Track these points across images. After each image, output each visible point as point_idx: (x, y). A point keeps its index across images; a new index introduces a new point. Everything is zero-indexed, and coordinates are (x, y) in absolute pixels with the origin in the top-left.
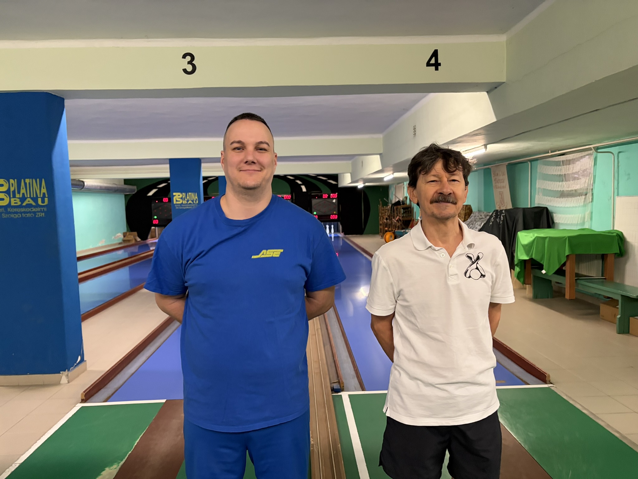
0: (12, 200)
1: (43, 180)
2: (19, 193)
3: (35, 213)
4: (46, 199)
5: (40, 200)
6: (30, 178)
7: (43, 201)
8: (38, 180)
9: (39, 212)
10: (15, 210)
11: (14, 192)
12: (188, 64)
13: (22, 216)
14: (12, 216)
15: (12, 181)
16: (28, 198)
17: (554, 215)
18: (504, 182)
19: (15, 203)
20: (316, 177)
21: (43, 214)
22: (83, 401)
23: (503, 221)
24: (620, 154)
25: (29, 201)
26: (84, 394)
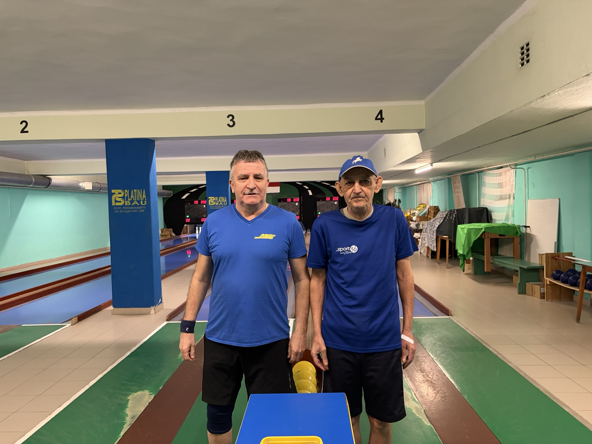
0: (126, 202)
1: (144, 190)
2: (130, 198)
3: (138, 210)
4: (145, 202)
5: (142, 202)
6: (136, 189)
7: (144, 203)
8: (141, 190)
9: (140, 209)
10: (127, 208)
11: (127, 197)
12: (230, 121)
13: (131, 211)
14: (126, 211)
15: (126, 191)
16: (135, 201)
17: (492, 213)
18: (459, 188)
19: (127, 204)
20: (320, 183)
21: (144, 210)
22: (167, 320)
23: (455, 218)
24: (529, 170)
25: (135, 203)
26: (168, 316)
